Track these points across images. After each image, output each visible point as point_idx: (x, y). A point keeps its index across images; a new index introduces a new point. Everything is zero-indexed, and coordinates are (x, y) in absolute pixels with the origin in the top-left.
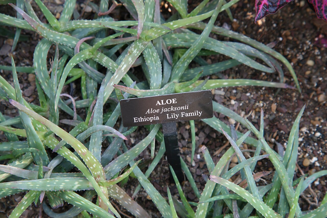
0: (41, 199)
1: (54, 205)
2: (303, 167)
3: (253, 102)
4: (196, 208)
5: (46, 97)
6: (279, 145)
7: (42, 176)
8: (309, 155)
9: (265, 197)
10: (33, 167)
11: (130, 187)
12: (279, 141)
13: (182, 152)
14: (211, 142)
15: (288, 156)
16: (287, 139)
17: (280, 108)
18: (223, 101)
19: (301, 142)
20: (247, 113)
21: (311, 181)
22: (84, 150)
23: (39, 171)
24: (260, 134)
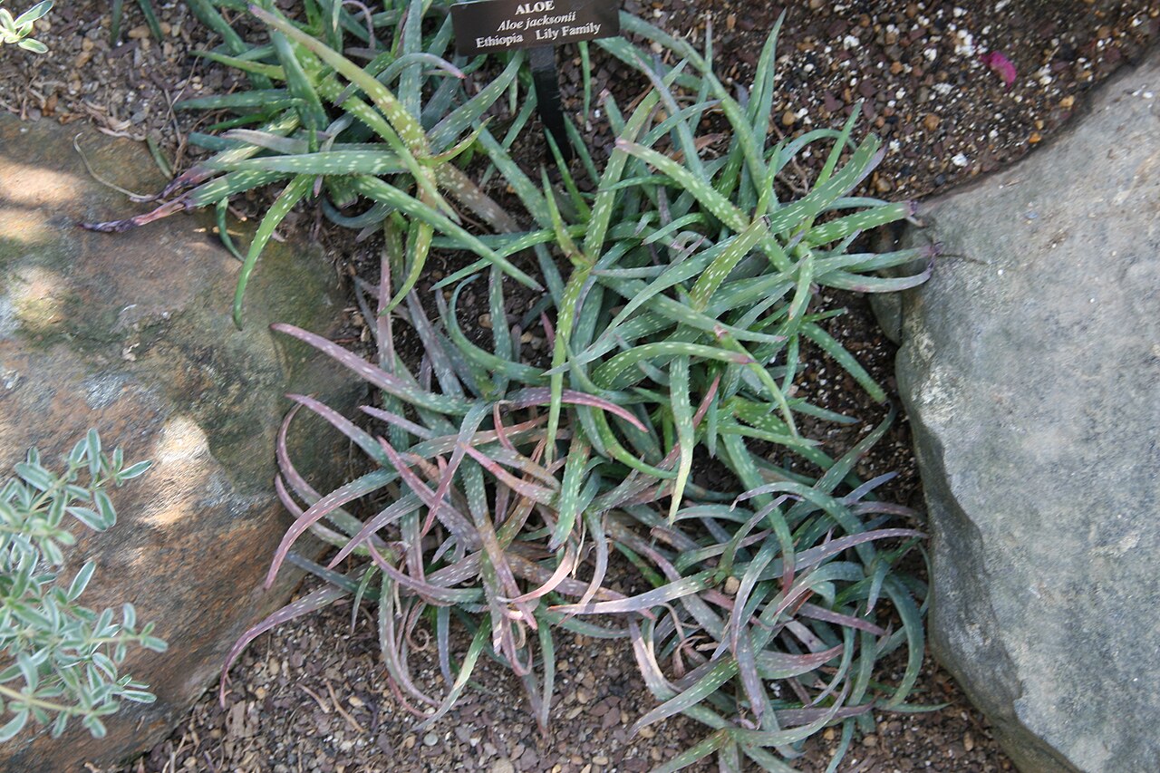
0: (317, 190)
1: (340, 203)
2: (783, 128)
3: (693, 12)
4: (593, 202)
5: (319, 9)
6: (740, 89)
7: (316, 148)
8: (794, 105)
9: (716, 179)
10: (301, 134)
11: (476, 172)
12: (740, 82)
13: (567, 106)
14: (619, 87)
15: (756, 104)
16: (753, 76)
17: (740, 22)
18: (640, 11)
19: (780, 82)
20: (683, 34)
21: (797, 150)
22: (389, 98)
23: (310, 139)
24: (706, 65)
